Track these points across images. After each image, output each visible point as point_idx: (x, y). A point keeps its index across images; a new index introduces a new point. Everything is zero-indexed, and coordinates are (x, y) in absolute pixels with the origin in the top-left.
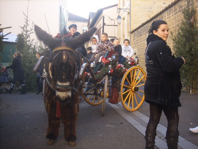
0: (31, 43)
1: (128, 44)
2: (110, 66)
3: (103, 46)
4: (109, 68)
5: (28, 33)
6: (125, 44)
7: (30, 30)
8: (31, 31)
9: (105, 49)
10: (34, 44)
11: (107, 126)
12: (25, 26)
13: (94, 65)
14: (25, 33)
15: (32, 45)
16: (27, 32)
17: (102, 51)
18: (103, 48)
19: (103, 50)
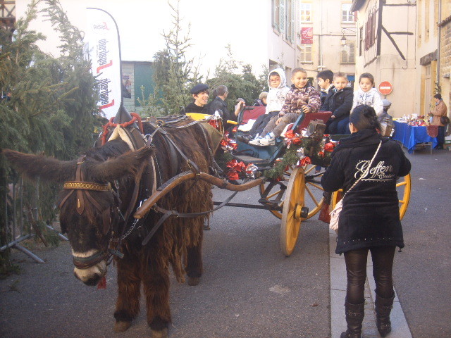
0: (188, 69)
1: (368, 86)
2: (301, 150)
3: (297, 99)
4: (299, 155)
5: (180, 47)
6: (363, 86)
7: (183, 41)
8: (186, 41)
9: (300, 106)
10: (193, 70)
11: (272, 289)
12: (171, 33)
13: (270, 140)
14: (175, 47)
15: (189, 74)
16: (176, 44)
17: (294, 110)
18: (296, 104)
19: (296, 109)
